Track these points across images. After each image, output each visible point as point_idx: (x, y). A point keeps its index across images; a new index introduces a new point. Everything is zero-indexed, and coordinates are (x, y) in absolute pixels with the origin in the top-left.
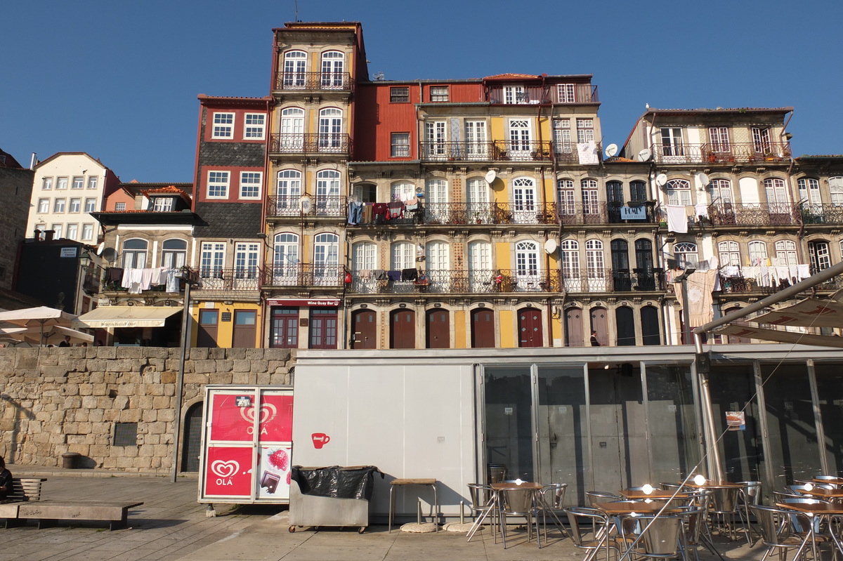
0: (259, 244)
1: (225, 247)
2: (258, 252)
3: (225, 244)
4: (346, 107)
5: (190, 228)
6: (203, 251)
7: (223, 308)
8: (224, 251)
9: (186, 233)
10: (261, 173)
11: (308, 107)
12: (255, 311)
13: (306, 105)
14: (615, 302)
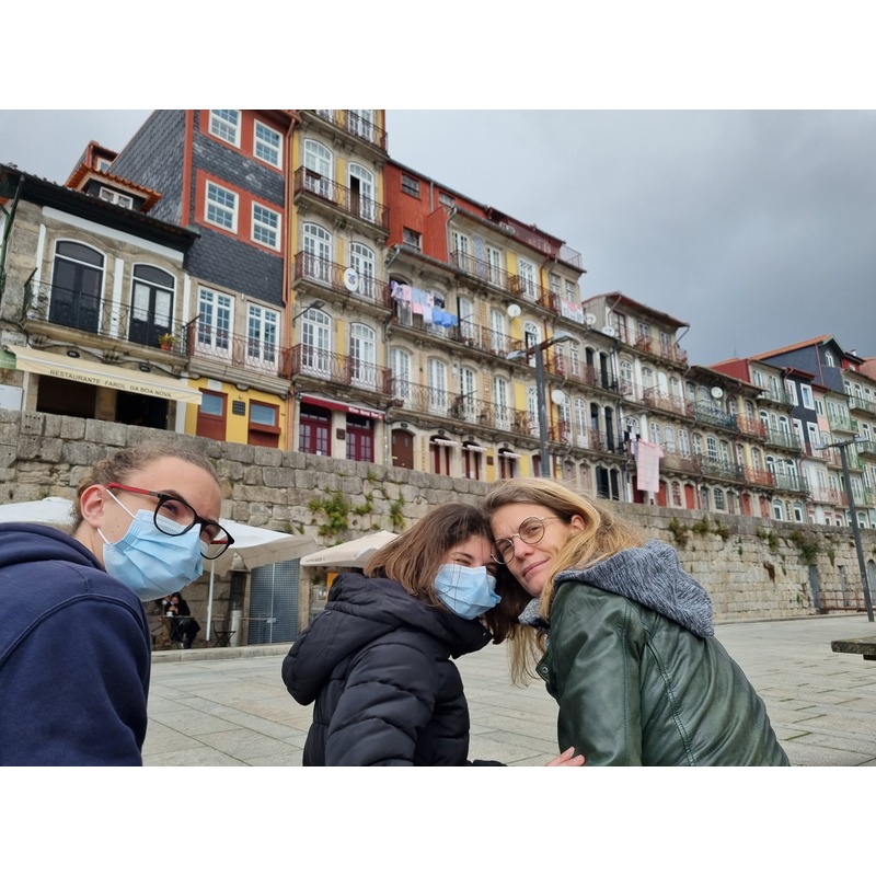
0: (278, 314)
1: (232, 303)
2: (277, 325)
3: (232, 299)
4: (377, 173)
5: (179, 256)
6: (200, 300)
7: (234, 395)
8: (231, 309)
9: (174, 264)
10: (280, 215)
11: (337, 152)
12: (277, 407)
13: (334, 147)
14: (596, 461)
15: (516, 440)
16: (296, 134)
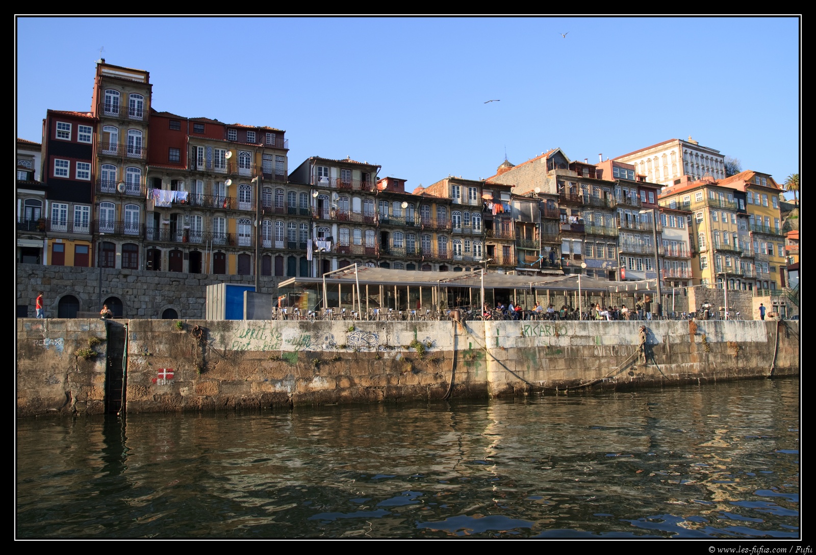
0: (89, 207)
1: (67, 207)
2: (89, 211)
3: (67, 205)
4: (145, 131)
5: (43, 193)
6: (53, 208)
7: (67, 243)
8: (67, 209)
9: (41, 196)
10: (90, 164)
11: (120, 127)
12: (88, 246)
13: (119, 125)
14: (288, 254)
15: (226, 248)
16: (99, 125)
